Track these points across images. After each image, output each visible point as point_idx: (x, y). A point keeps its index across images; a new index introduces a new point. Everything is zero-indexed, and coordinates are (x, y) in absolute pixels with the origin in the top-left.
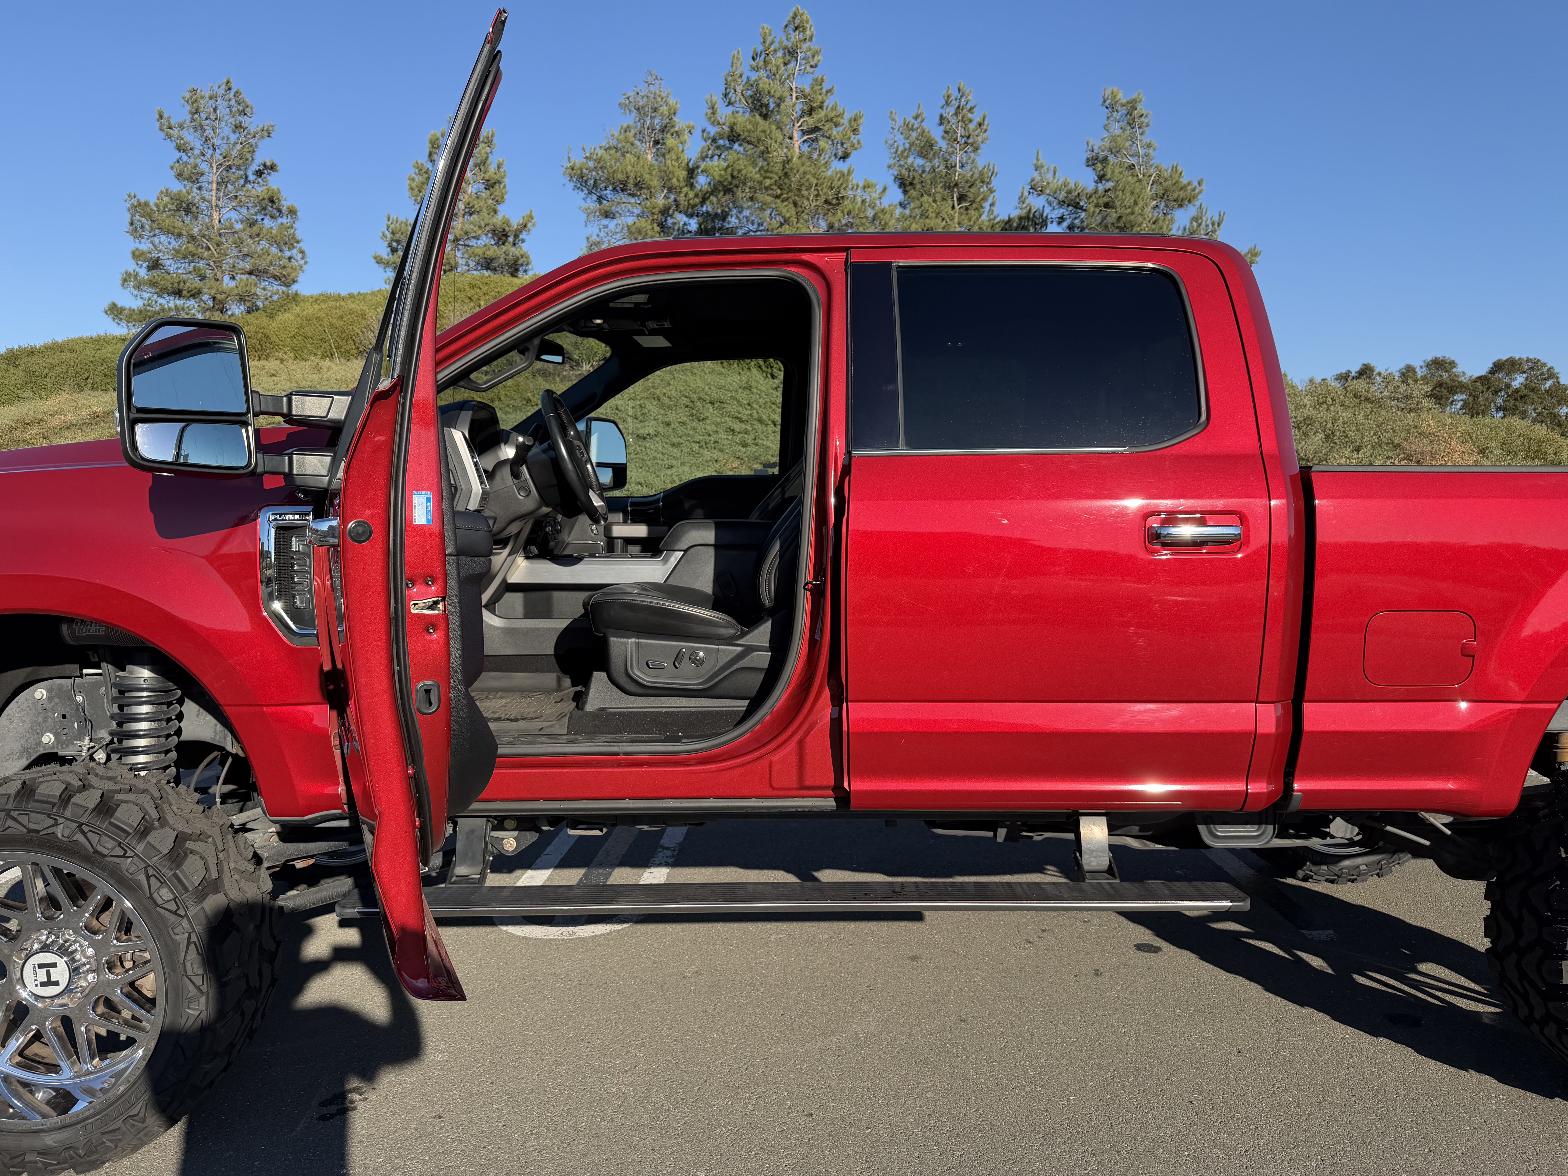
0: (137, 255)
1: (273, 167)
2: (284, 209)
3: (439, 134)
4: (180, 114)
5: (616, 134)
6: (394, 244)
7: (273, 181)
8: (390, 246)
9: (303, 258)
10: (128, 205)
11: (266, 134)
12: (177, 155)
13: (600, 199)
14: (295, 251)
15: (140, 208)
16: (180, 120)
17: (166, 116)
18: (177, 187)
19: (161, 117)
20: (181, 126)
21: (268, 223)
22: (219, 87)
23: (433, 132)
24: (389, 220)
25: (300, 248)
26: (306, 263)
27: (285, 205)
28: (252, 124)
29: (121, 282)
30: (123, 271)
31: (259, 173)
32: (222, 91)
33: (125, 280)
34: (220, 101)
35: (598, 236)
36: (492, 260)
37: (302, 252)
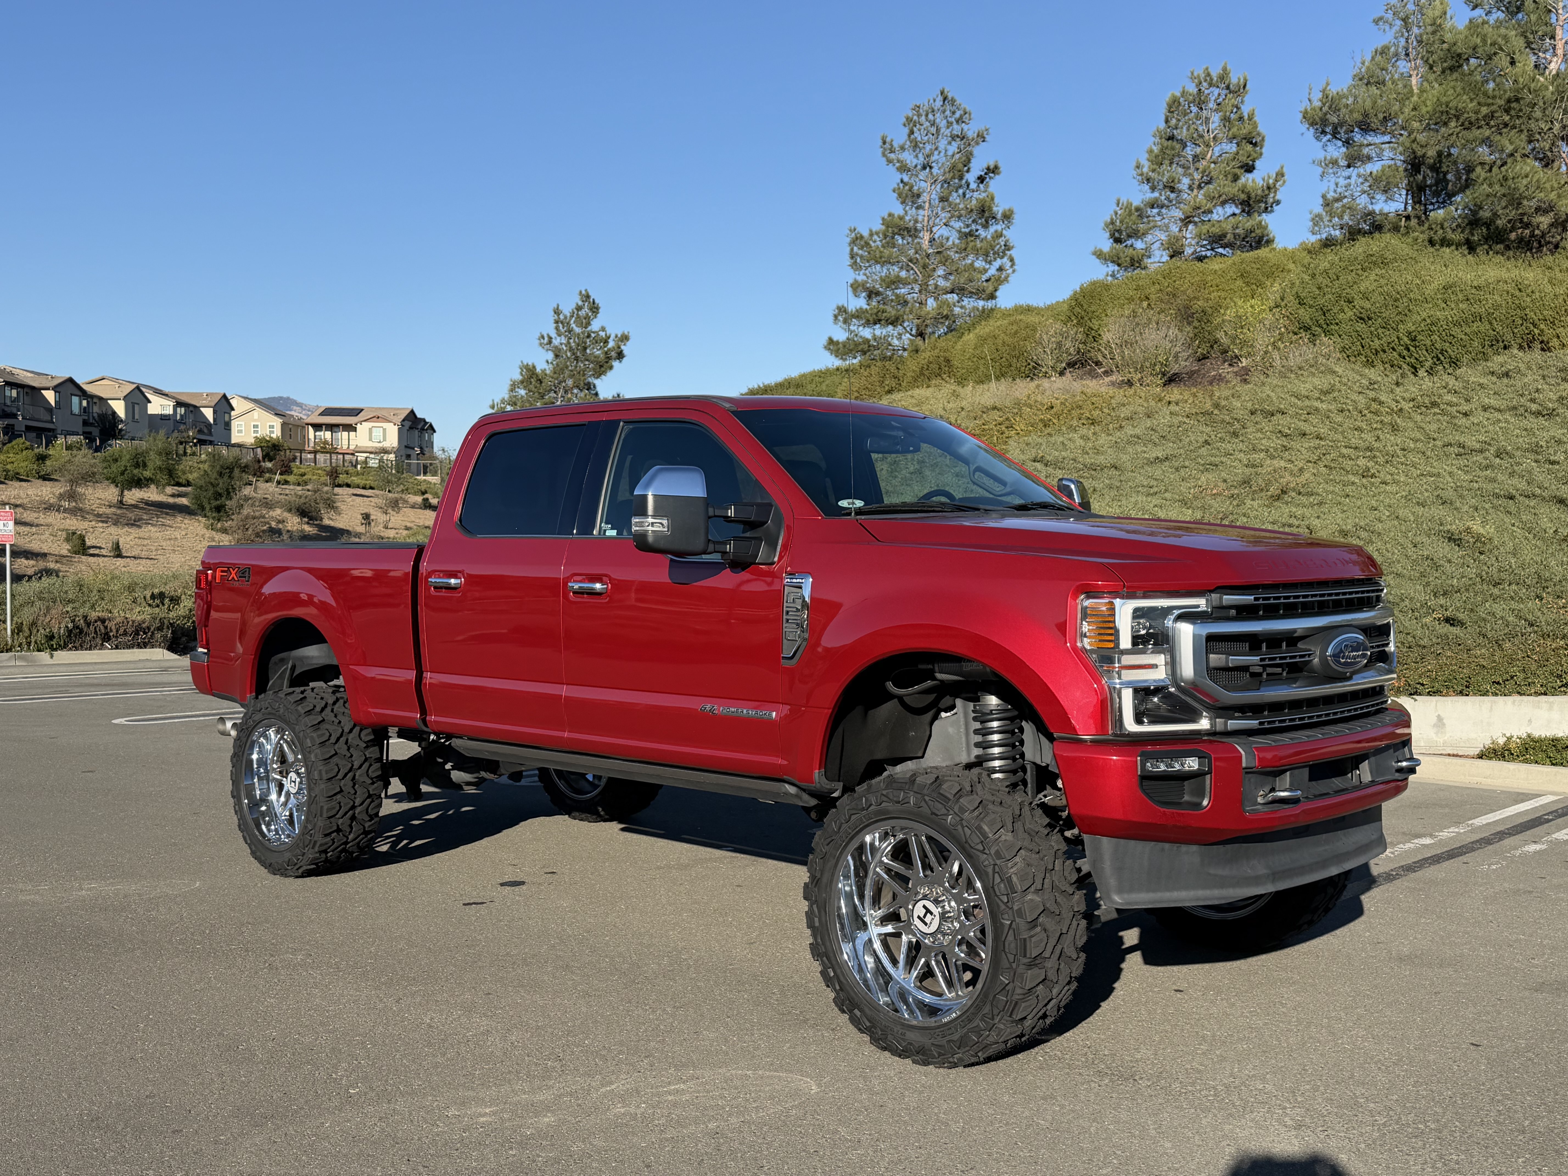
0: (856, 287)
1: (993, 170)
2: (999, 216)
3: (1178, 94)
4: (899, 137)
5: (1368, 59)
6: (1117, 235)
7: (994, 185)
8: (1112, 236)
9: (1012, 266)
10: (848, 240)
11: (980, 140)
12: (898, 177)
13: (1347, 143)
14: (1005, 260)
15: (857, 240)
16: (901, 142)
17: (888, 140)
18: (898, 209)
19: (884, 143)
20: (903, 148)
21: (982, 233)
22: (934, 101)
23: (1169, 95)
24: (1118, 205)
25: (1010, 256)
26: (1014, 271)
27: (999, 209)
28: (971, 130)
29: (832, 318)
30: (835, 307)
31: (981, 179)
32: (939, 103)
33: (836, 317)
34: (937, 115)
35: (1335, 191)
36: (1224, 235)
37: (1012, 260)
